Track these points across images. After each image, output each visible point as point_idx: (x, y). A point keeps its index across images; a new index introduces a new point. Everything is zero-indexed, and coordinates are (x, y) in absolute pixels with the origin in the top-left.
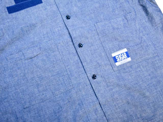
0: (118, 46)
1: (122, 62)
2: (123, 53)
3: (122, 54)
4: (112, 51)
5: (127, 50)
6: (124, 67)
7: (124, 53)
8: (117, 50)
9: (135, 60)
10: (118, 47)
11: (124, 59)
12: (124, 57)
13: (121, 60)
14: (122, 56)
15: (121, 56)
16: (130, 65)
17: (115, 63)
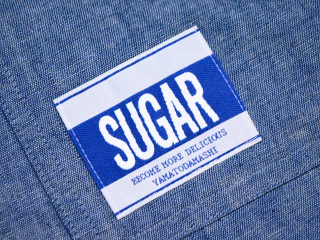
0: (120, 15)
1: (164, 171)
2: (171, 81)
3: (165, 89)
4: (53, 72)
5: (208, 40)
6: (199, 223)
7: (180, 81)
8: (101, 51)
9: (302, 133)
10: (115, 21)
11: (190, 135)
12: (186, 118)
13: (159, 151)
14: (164, 112)
15: (157, 107)
16: (253, 192)
17: (100, 187)
